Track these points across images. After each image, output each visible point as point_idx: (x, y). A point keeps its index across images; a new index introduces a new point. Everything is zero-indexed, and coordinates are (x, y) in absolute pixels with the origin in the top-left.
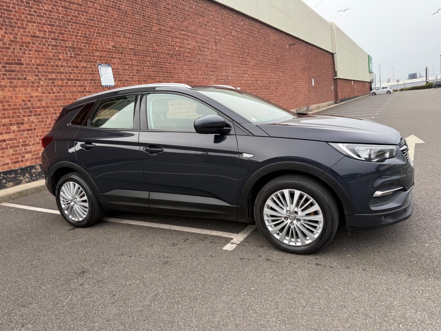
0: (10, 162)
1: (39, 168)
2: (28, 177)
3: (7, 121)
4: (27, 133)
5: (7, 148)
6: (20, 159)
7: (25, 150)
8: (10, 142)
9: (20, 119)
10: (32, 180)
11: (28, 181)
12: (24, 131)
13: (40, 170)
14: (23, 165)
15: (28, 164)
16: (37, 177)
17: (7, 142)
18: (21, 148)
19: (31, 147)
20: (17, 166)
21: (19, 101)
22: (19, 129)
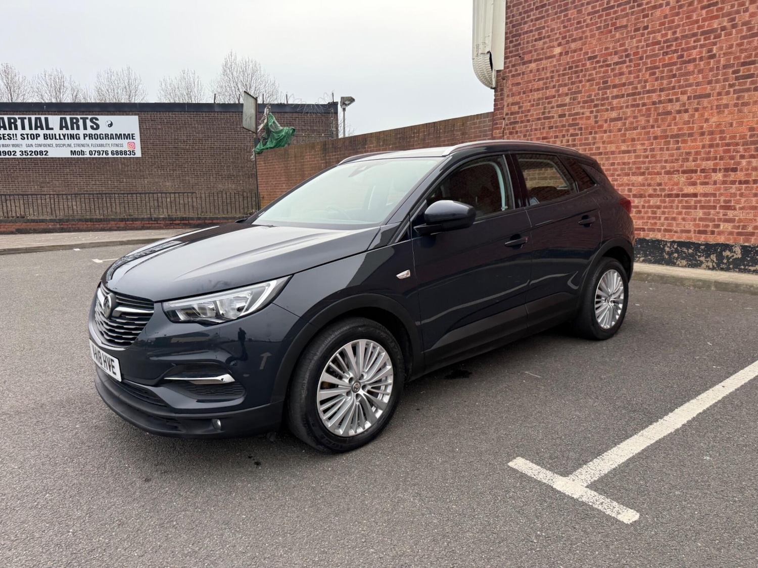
0: (692, 230)
1: (740, 251)
2: (714, 261)
3: (710, 164)
4: (736, 188)
5: (695, 208)
6: (710, 229)
7: (724, 215)
8: (703, 199)
9: (733, 161)
10: (718, 267)
11: (711, 267)
12: (733, 182)
13: (740, 256)
14: (712, 240)
15: (721, 240)
16: (729, 265)
17: (699, 198)
18: (718, 210)
19: (736, 212)
20: (702, 239)
21: (744, 130)
22: (725, 179)
